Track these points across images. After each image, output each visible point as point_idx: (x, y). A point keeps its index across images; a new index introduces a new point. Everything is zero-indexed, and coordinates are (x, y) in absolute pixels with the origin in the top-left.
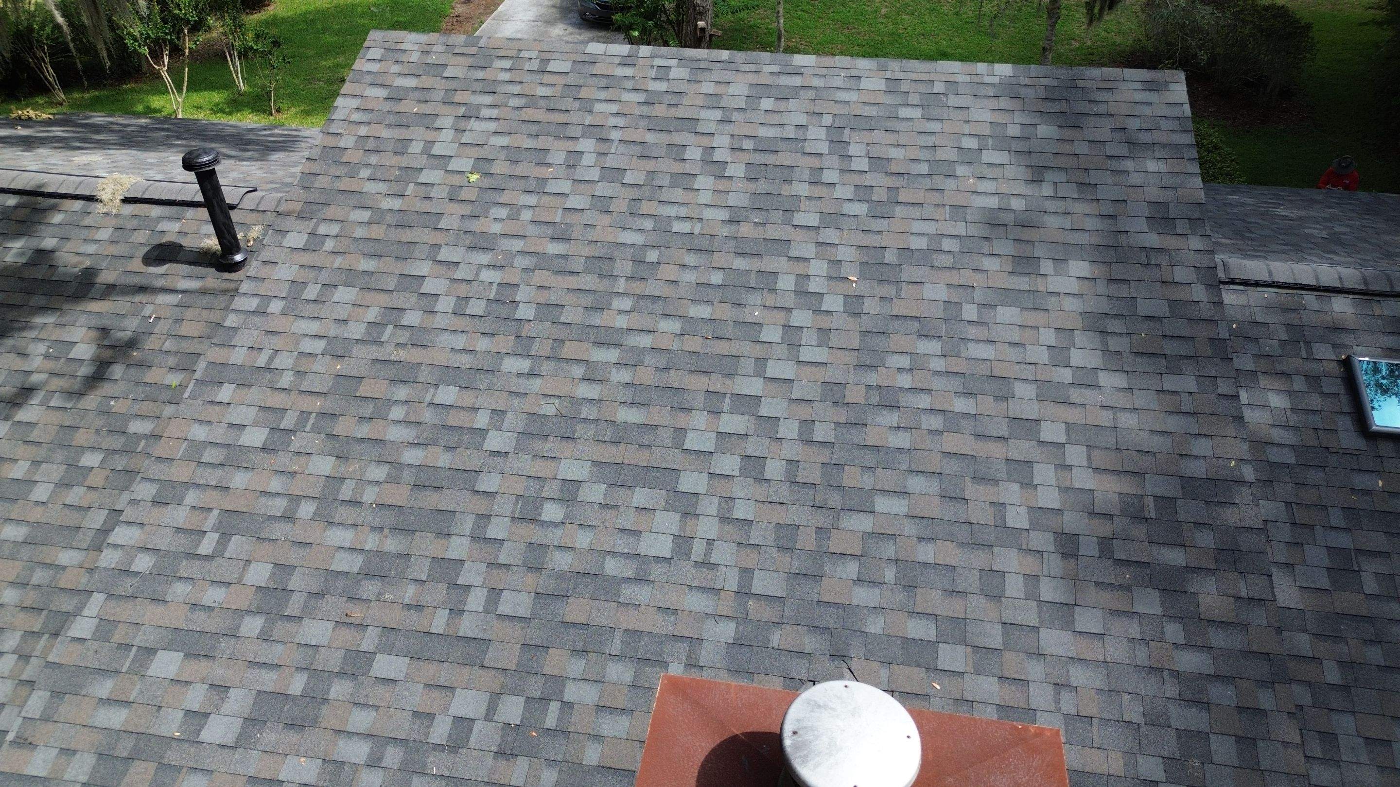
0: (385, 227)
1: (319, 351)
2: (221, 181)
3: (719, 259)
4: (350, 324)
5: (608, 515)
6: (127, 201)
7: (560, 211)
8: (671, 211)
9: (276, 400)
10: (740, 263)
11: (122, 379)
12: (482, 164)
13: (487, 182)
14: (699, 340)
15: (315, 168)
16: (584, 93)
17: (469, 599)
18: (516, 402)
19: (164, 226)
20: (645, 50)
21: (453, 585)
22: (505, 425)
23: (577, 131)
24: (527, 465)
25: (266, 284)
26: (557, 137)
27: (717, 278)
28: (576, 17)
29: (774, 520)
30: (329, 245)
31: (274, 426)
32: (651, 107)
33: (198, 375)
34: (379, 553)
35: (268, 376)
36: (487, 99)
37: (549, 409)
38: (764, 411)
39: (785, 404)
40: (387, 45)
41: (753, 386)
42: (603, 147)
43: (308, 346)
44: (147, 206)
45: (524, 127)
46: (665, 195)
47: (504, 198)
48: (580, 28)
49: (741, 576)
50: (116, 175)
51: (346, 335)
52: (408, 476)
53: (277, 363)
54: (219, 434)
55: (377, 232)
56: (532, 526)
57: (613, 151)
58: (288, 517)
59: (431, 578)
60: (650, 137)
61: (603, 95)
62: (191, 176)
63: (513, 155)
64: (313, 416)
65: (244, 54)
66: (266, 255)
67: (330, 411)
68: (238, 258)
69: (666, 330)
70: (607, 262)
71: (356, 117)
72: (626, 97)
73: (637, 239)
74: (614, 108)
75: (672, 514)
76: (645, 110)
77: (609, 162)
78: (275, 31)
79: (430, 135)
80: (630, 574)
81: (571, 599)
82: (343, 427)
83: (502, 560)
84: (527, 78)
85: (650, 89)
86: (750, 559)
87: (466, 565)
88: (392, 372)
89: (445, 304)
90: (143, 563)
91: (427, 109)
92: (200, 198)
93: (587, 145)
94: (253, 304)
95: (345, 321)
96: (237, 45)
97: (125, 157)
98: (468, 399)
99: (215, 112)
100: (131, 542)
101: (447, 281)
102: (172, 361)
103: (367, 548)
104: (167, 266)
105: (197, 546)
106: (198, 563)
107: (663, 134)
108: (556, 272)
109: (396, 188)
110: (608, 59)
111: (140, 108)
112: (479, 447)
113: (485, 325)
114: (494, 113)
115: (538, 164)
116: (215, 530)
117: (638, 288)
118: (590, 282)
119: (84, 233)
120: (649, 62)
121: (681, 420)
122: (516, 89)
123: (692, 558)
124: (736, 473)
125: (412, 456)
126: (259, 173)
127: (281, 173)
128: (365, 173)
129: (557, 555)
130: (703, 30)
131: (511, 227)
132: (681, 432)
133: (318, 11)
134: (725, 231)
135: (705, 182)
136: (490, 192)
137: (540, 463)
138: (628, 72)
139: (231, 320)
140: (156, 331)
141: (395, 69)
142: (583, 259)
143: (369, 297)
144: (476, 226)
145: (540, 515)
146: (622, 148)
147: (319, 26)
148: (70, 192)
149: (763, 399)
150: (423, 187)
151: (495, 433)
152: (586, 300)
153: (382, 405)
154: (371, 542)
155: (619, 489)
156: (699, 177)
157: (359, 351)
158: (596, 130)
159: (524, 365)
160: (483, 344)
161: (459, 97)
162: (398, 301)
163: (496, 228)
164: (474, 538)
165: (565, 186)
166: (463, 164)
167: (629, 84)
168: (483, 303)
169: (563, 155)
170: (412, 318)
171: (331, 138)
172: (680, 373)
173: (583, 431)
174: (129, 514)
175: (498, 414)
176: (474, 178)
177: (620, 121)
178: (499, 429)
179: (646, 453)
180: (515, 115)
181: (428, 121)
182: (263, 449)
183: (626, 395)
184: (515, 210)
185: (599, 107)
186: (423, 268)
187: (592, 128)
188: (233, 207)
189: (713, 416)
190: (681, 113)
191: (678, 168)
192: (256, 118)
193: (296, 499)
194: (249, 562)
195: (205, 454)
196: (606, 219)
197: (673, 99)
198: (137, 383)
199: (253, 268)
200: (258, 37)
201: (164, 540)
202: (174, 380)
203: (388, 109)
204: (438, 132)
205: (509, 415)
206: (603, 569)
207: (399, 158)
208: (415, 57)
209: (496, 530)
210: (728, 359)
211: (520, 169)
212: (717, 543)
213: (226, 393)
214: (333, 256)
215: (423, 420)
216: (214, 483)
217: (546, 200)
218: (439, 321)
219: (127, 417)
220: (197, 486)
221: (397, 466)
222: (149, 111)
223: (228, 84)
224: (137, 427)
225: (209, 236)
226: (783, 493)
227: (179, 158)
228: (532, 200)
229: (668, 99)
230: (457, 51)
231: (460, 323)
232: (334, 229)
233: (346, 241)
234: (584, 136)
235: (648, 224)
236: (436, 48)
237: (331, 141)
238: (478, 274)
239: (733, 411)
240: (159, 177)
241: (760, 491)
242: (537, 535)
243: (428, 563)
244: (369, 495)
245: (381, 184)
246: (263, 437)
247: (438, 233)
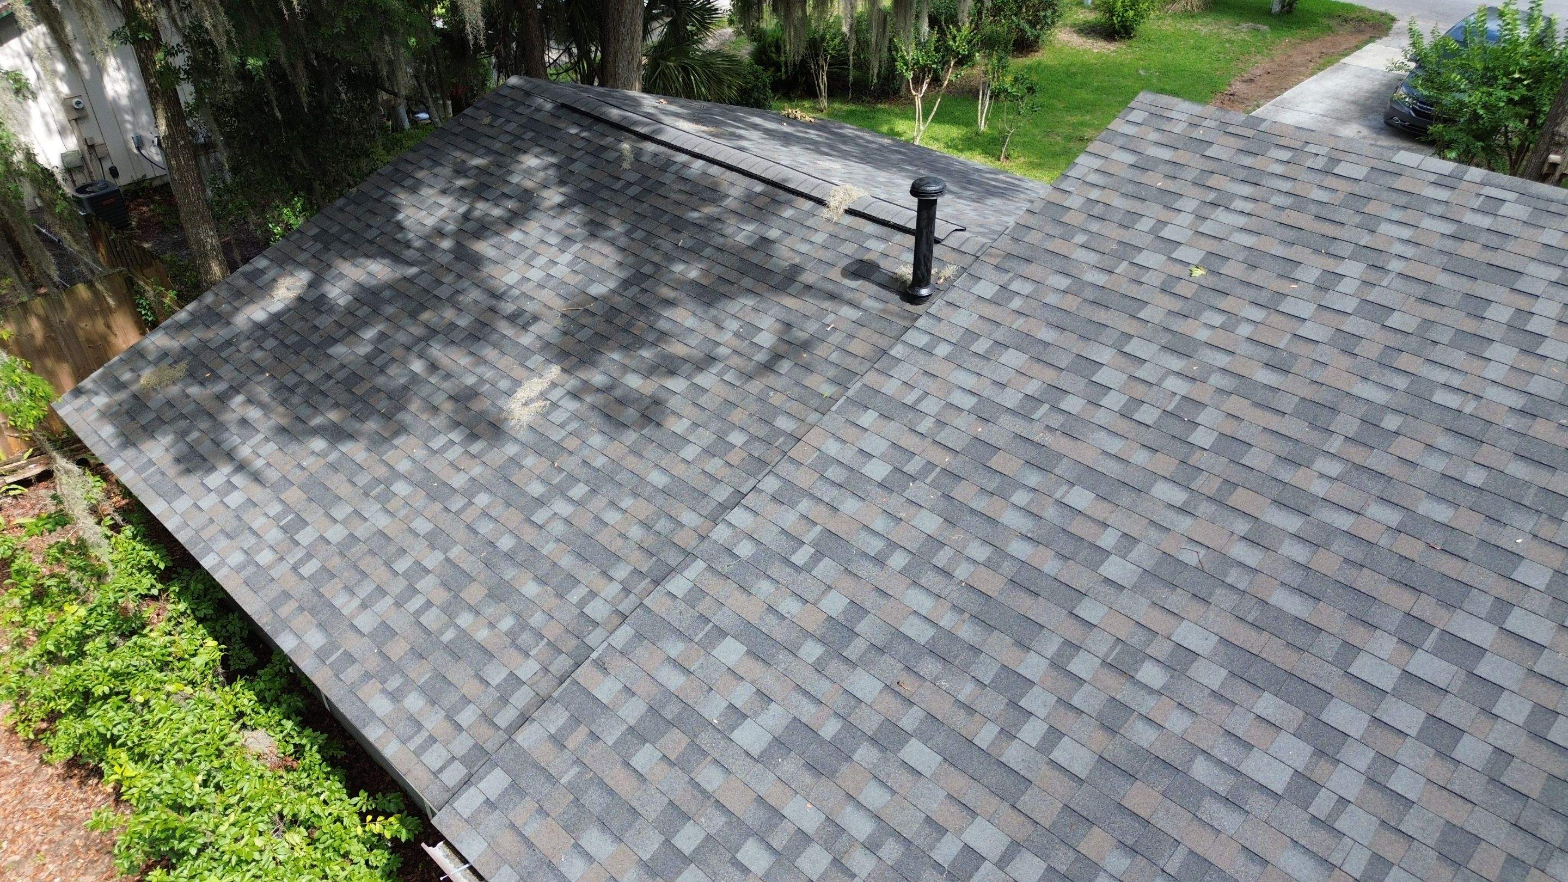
0: (1080, 300)
1: (967, 407)
2: (938, 215)
3: (1486, 454)
4: (1007, 389)
5: (1218, 708)
6: (850, 212)
7: (1289, 336)
8: (1441, 376)
9: (909, 441)
10: (1518, 469)
11: (786, 375)
12: (1212, 261)
13: (1212, 281)
14: (1421, 546)
15: (1031, 221)
16: (1371, 208)
17: (1026, 727)
18: (1153, 534)
19: (873, 244)
20: (1475, 173)
21: (1013, 704)
22: (1133, 555)
23: (1346, 250)
24: (1141, 610)
25: (942, 325)
26: (1317, 251)
27: (1476, 477)
28: (1379, 120)
29: (1447, 816)
30: (1016, 303)
31: (899, 466)
32: (1458, 244)
33: (850, 393)
34: (951, 635)
35: (911, 415)
36: (1247, 190)
37: (1191, 557)
38: (1483, 670)
39: (1520, 673)
40: (1153, 110)
41: (1482, 634)
42: (1373, 276)
43: (959, 399)
44: (864, 221)
45: (1280, 230)
46: (1437, 354)
47: (1224, 304)
48: (1378, 134)
49: (1370, 863)
50: (848, 186)
51: (999, 400)
52: (1008, 568)
53: (922, 406)
54: (848, 455)
55: (1071, 303)
56: (1122, 680)
57: (1385, 283)
58: (879, 561)
59: (995, 685)
60: (1443, 279)
61: (1397, 215)
62: (914, 202)
63: (1254, 259)
64: (938, 469)
65: (995, 96)
66: (952, 296)
67: (956, 472)
68: (924, 292)
69: (1377, 518)
70: (1326, 411)
71: (1093, 178)
72: (1427, 223)
73: (1380, 396)
74: (1406, 233)
75: (1302, 744)
76: (1449, 245)
77: (1374, 295)
78: (1034, 78)
79: (1165, 215)
80: (1221, 789)
81: (1138, 782)
82: (962, 492)
83: (1076, 701)
84: (1303, 175)
85: (1465, 220)
86: (1393, 849)
87: (1035, 689)
88: (1031, 453)
89: (1114, 401)
90: (745, 549)
91: (1171, 186)
92: (912, 225)
93: (1353, 269)
94: (921, 340)
95: (1003, 386)
96: (994, 85)
97: (859, 171)
98: (1101, 511)
99: (948, 147)
100: (742, 526)
101: (1125, 377)
102: (832, 372)
103: (941, 624)
104: (860, 282)
105: (793, 553)
106: (788, 570)
107: (1464, 280)
108: (1257, 405)
109: (1107, 262)
110: (1419, 174)
111: (885, 128)
112: (1094, 567)
113: (1150, 437)
114: (1249, 207)
115: (1280, 276)
116: (814, 544)
117: (1358, 455)
118: (1294, 427)
119: (803, 232)
120: (1476, 189)
121: (1358, 635)
122: (1286, 186)
123: (1310, 810)
124: (1413, 732)
125: (1019, 549)
126: (972, 214)
127: (993, 219)
128: (1081, 238)
129: (1140, 726)
130: (1554, 165)
131: (1220, 338)
132: (1350, 650)
133: (1083, 64)
134: (1511, 422)
135: (1504, 353)
136: (1211, 293)
137: (1157, 613)
138: (1443, 194)
139: (898, 351)
140: (829, 340)
141: (1154, 136)
142: (1296, 400)
143: (1037, 368)
144: (1180, 325)
145: (1136, 671)
146: (1399, 283)
147: (1079, 79)
148: (806, 191)
149: (1488, 654)
150: (1136, 269)
151: (1118, 559)
152: (1283, 448)
153: (1009, 484)
154: (948, 620)
155: (1244, 684)
156: (1496, 345)
157: (1006, 421)
158: (1372, 254)
159: (1178, 496)
160: (1140, 457)
161: (1213, 181)
162: (1065, 381)
163: (1203, 335)
164: (1053, 664)
165: (1306, 310)
166: (1191, 254)
167: (1439, 210)
168: (1156, 413)
169: (1317, 273)
170: (1073, 404)
171: (1059, 193)
172: (1377, 576)
173: (1220, 596)
174: (749, 500)
175: (1129, 540)
176: (1198, 273)
177: (1409, 251)
178: (1124, 557)
179: (1294, 656)
180: (1274, 214)
181: (1168, 199)
182: (880, 485)
183: (1295, 577)
184: (1233, 319)
185: (1384, 228)
186: (1105, 355)
187: (1365, 251)
188: (938, 241)
189: (1404, 648)
190: (1499, 259)
191: (1470, 325)
192: (983, 160)
193: (893, 546)
194: (830, 588)
195: (830, 470)
196: (1346, 361)
197: (1495, 241)
198: (797, 383)
199: (936, 306)
200: (1016, 80)
201: (769, 536)
202: (827, 390)
203: (1129, 176)
204: (1175, 214)
205: (1141, 546)
206: (1189, 769)
207: (1122, 231)
208: (1179, 128)
209: (1081, 665)
210: (1454, 585)
211: (1256, 277)
212: (1351, 807)
213: (868, 418)
214: (1016, 316)
215: (1044, 515)
216: (827, 500)
217: (1275, 319)
218: (1101, 417)
219: (777, 410)
220: (813, 497)
221: (1001, 552)
222: (892, 134)
223: (970, 122)
224: (783, 423)
225: (906, 263)
226: (1476, 788)
227: (908, 184)
228: (1258, 314)
229: (1484, 238)
230: (1230, 129)
231: (1123, 426)
232: (1026, 288)
233: (1035, 304)
234: (1352, 257)
235: (1401, 383)
236: (1206, 123)
237: (1057, 198)
238: (1162, 379)
239: (1437, 652)
240: (883, 196)
241: (1440, 771)
242: (1124, 692)
243: (996, 668)
244: (962, 572)
245: (1093, 254)
246: (885, 473)
247: (1135, 322)
